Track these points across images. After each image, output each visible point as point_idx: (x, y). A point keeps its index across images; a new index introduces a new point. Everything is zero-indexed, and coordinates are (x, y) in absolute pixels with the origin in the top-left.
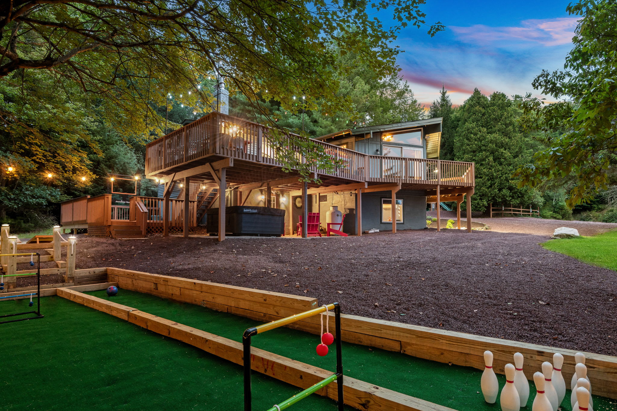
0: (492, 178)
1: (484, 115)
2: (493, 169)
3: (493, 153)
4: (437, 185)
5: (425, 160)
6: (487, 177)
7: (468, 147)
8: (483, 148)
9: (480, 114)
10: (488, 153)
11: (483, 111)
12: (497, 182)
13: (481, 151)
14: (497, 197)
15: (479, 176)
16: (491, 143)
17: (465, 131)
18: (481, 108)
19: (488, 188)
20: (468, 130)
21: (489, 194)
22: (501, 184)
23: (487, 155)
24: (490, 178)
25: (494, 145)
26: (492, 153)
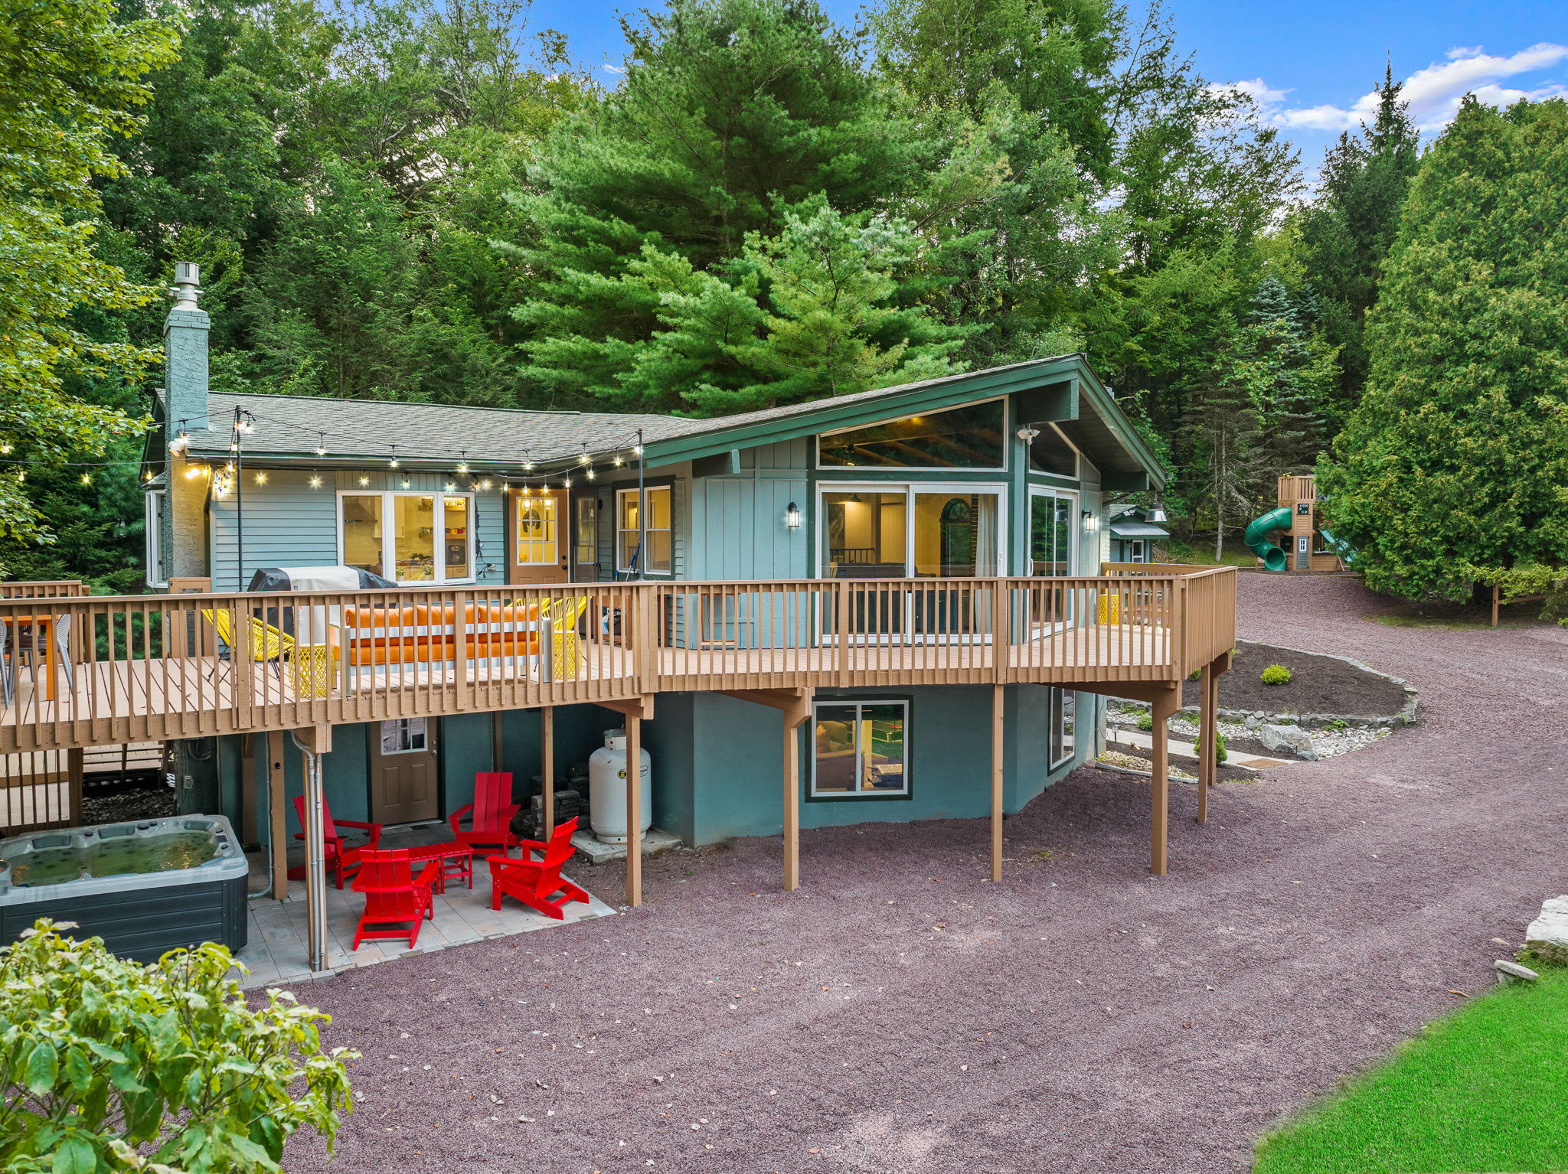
0: (1499, 473)
1: (1489, 205)
2: (1505, 437)
3: (1512, 369)
4: (991, 688)
5: (1028, 583)
6: (1477, 470)
7: (1410, 341)
8: (1472, 346)
9: (1470, 205)
10: (1488, 372)
11: (1487, 189)
12: (1519, 491)
13: (1462, 359)
14: (1516, 547)
15: (1447, 461)
16: (1503, 325)
17: (1406, 273)
18: (1477, 180)
19: (1479, 513)
20: (1419, 270)
21: (1483, 538)
22: (1535, 496)
23: (1485, 379)
24: (1491, 472)
25: (1515, 339)
26: (1508, 365)
